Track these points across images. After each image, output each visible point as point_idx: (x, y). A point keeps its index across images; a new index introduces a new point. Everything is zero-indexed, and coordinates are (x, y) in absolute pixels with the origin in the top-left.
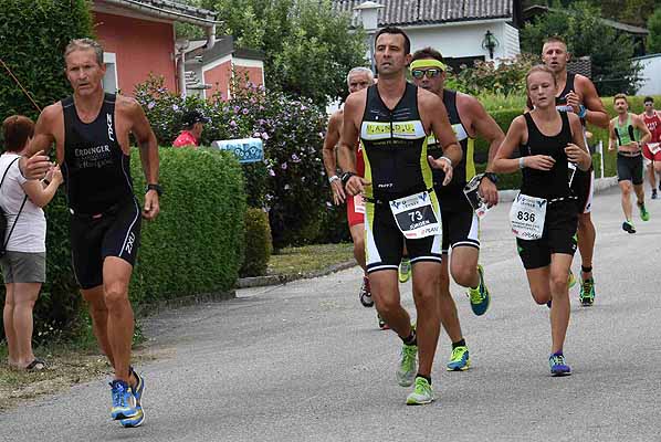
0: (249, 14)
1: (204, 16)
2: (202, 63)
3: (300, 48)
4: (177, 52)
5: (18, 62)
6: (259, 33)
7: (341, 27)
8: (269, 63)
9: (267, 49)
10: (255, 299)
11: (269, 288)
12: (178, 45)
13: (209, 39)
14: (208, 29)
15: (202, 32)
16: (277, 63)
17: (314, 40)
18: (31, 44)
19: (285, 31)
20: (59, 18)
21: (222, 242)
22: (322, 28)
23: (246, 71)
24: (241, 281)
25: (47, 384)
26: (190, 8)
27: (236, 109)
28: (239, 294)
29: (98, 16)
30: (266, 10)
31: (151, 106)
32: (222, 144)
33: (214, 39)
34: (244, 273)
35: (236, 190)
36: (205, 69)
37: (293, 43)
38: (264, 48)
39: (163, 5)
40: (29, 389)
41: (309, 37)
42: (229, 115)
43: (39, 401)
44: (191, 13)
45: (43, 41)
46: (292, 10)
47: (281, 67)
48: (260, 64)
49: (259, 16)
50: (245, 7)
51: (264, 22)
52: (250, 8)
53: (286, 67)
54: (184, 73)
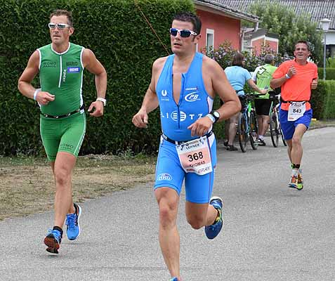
0: (276, 19)
1: (254, 18)
2: (251, 38)
3: (295, 35)
4: (241, 32)
5: (161, 30)
6: (279, 27)
7: (314, 28)
8: (281, 40)
9: (282, 34)
13: (255, 27)
14: (256, 23)
15: (252, 25)
16: (285, 40)
17: (302, 32)
19: (290, 28)
22: (306, 28)
26: (248, 14)
30: (283, 18)
31: (224, 54)
33: (257, 28)
36: (253, 40)
37: (292, 33)
38: (280, 34)
39: (237, 12)
41: (299, 31)
44: (249, 16)
47: (287, 42)
48: (277, 40)
49: (280, 20)
50: (274, 16)
51: (281, 23)
52: (276, 17)
53: (289, 42)
54: (243, 41)
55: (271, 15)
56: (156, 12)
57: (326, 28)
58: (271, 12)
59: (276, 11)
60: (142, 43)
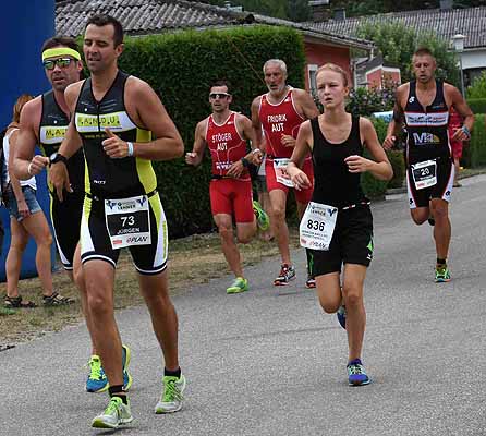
0: (392, 42)
1: (366, 44)
2: (365, 70)
4: (352, 64)
6: (398, 53)
7: (443, 49)
8: (403, 70)
9: (402, 61)
12: (352, 60)
13: (369, 55)
14: (369, 51)
15: (366, 53)
16: (407, 69)
19: (412, 51)
22: (433, 50)
23: (390, 74)
24: (389, 191)
27: (385, 95)
28: (387, 198)
29: (308, 44)
30: (401, 40)
32: (377, 115)
33: (372, 56)
36: (367, 73)
38: (400, 61)
39: (343, 38)
42: (381, 99)
46: (415, 40)
47: (410, 72)
48: (398, 70)
49: (397, 44)
50: (389, 38)
51: (400, 47)
52: (392, 39)
54: (355, 76)
55: (384, 37)
56: (254, 49)
57: (460, 46)
58: (384, 33)
59: (390, 32)
60: (242, 89)
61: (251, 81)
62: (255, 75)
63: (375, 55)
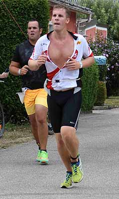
0: (103, 11)
1: (88, 10)
2: (85, 28)
4: (77, 23)
6: (106, 18)
8: (109, 29)
9: (109, 24)
10: (99, 114)
11: (104, 111)
12: (77, 20)
13: (88, 18)
14: (89, 15)
15: (86, 16)
16: (112, 29)
18: (27, 16)
19: (116, 18)
20: (38, 7)
21: (89, 93)
23: (101, 32)
24: (95, 107)
25: (24, 139)
26: (83, 7)
27: (97, 45)
28: (94, 112)
30: (109, 10)
33: (90, 19)
34: (96, 105)
35: (95, 74)
36: (86, 29)
38: (108, 24)
39: (73, 5)
40: (18, 140)
42: (95, 47)
43: (21, 145)
44: (83, 9)
45: (31, 15)
47: (113, 31)
48: (106, 29)
49: (107, 12)
50: (102, 8)
51: (108, 14)
52: (104, 9)
53: (115, 31)
54: (79, 30)
55: (99, 7)
56: (17, 7)
58: (99, 5)
59: (103, 4)
60: (7, 33)
61: (13, 28)
62: (16, 25)
63: (92, 18)
